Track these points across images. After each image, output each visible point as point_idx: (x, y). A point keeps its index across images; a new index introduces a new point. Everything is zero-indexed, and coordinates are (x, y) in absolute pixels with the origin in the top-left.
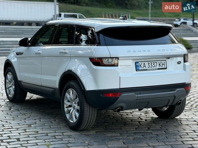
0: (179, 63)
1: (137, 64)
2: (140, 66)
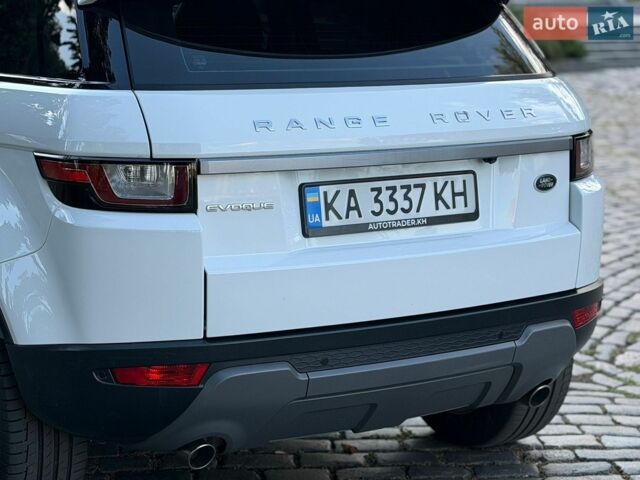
0: (545, 184)
1: (310, 198)
2: (329, 207)
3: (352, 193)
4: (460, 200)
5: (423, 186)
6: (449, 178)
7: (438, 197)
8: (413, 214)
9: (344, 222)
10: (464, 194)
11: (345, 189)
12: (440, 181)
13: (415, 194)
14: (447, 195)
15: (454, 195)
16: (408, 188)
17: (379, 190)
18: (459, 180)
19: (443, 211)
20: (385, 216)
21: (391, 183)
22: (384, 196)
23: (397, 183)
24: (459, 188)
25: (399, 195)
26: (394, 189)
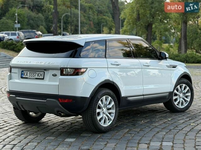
1: (22, 73)
2: (24, 74)
3: (27, 73)
4: (41, 76)
5: (36, 73)
6: (40, 72)
7: (38, 75)
8: (34, 77)
9: (25, 77)
10: (42, 75)
11: (26, 72)
12: (39, 72)
13: (35, 74)
14: (39, 75)
15: (40, 75)
16: (34, 73)
17: (30, 73)
18: (41, 73)
19: (38, 77)
20: (30, 77)
21: (32, 72)
22: (31, 74)
23: (33, 72)
24: (41, 74)
25: (33, 74)
26: (32, 73)
